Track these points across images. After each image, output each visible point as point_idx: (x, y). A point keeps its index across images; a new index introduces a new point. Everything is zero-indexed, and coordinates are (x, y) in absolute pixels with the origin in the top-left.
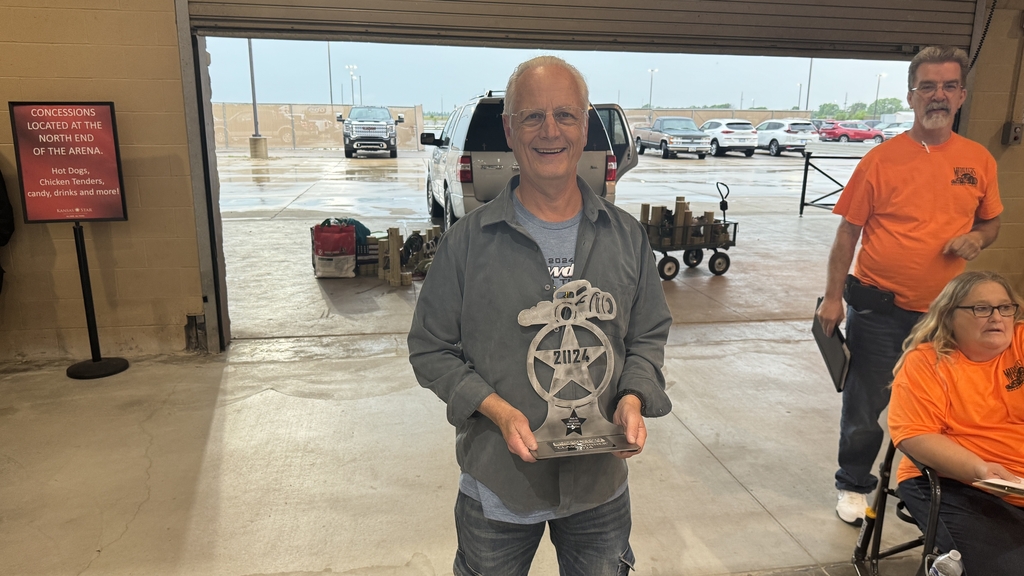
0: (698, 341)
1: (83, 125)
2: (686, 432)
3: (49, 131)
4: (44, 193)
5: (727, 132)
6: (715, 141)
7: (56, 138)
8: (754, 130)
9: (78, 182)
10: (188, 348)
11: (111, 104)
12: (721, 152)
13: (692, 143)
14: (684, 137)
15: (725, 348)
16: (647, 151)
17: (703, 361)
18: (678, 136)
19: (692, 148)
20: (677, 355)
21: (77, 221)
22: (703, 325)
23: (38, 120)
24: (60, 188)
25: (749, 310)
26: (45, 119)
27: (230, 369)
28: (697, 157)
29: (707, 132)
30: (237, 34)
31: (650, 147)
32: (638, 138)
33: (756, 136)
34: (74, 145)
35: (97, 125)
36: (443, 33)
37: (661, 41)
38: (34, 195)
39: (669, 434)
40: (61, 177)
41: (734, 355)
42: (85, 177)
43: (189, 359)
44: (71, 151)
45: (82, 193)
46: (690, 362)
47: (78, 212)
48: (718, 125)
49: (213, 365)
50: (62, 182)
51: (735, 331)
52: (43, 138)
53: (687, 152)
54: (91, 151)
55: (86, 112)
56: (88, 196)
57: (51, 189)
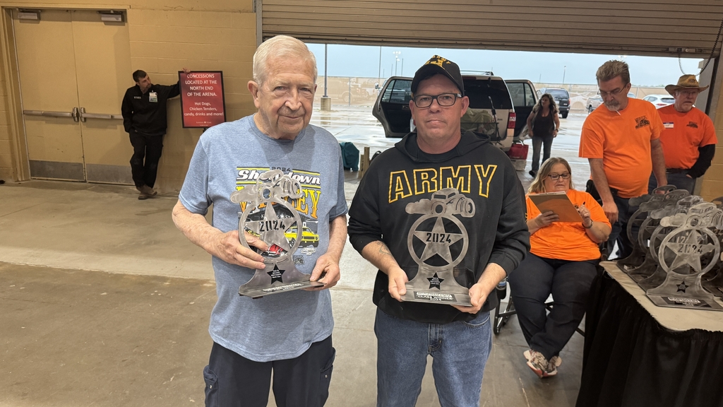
1: (209, 82)
3: (194, 85)
4: (191, 114)
7: (197, 88)
9: (205, 109)
11: (221, 72)
23: (190, 79)
24: (198, 112)
26: (193, 79)
34: (205, 91)
35: (215, 82)
38: (187, 115)
40: (199, 107)
42: (209, 107)
44: (203, 94)
45: (207, 114)
47: (206, 124)
50: (199, 109)
52: (192, 88)
54: (212, 94)
55: (210, 76)
56: (209, 116)
57: (194, 112)
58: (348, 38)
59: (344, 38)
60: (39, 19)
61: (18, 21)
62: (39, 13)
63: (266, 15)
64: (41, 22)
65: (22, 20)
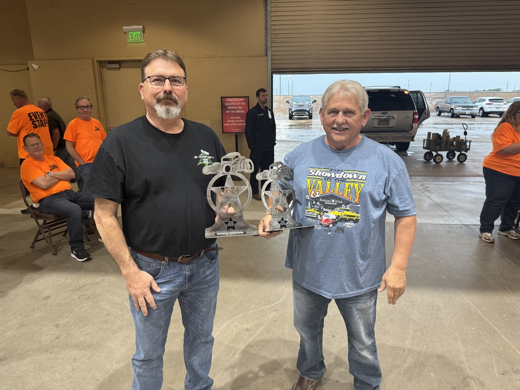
1: (240, 104)
3: (231, 106)
4: (229, 124)
5: (489, 104)
6: (482, 108)
7: (232, 108)
8: (505, 103)
9: (237, 121)
11: (248, 97)
12: (486, 115)
13: (468, 110)
14: (463, 107)
15: (455, 183)
16: (442, 114)
17: (444, 186)
18: (460, 106)
19: (468, 112)
21: (236, 133)
22: (448, 177)
23: (228, 102)
24: (232, 123)
26: (230, 102)
28: (471, 117)
29: (477, 104)
31: (444, 112)
32: (438, 107)
34: (237, 110)
35: (244, 104)
38: (226, 125)
40: (233, 120)
41: (457, 185)
42: (239, 120)
44: (236, 112)
45: (238, 124)
47: (237, 130)
48: (484, 100)
52: (229, 108)
53: (465, 114)
54: (242, 112)
55: (242, 99)
56: (240, 125)
57: (230, 123)
58: (327, 69)
59: (325, 70)
60: (120, 67)
61: (106, 69)
62: (120, 63)
63: (274, 58)
64: (121, 69)
65: (109, 69)
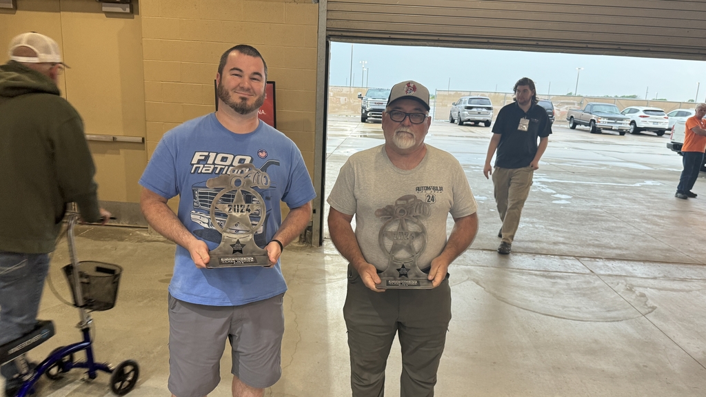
0: (665, 277)
2: (677, 347)
5: (644, 117)
6: (633, 122)
8: (666, 116)
10: (299, 242)
11: (274, 83)
12: (637, 131)
13: (615, 123)
14: (610, 119)
15: (689, 284)
16: (578, 127)
17: (674, 293)
18: (604, 118)
19: (615, 127)
20: (651, 286)
22: (665, 265)
25: (700, 256)
27: (327, 258)
28: (618, 133)
29: (627, 116)
30: (355, 40)
31: (580, 124)
32: (572, 117)
33: (667, 121)
36: (491, 41)
37: (655, 49)
39: (664, 348)
41: (699, 290)
43: (302, 249)
46: (664, 292)
48: (637, 111)
49: (317, 254)
51: (693, 272)
53: (611, 129)
60: (16, 8)
62: (15, 0)
63: (333, 6)
64: (18, 12)
